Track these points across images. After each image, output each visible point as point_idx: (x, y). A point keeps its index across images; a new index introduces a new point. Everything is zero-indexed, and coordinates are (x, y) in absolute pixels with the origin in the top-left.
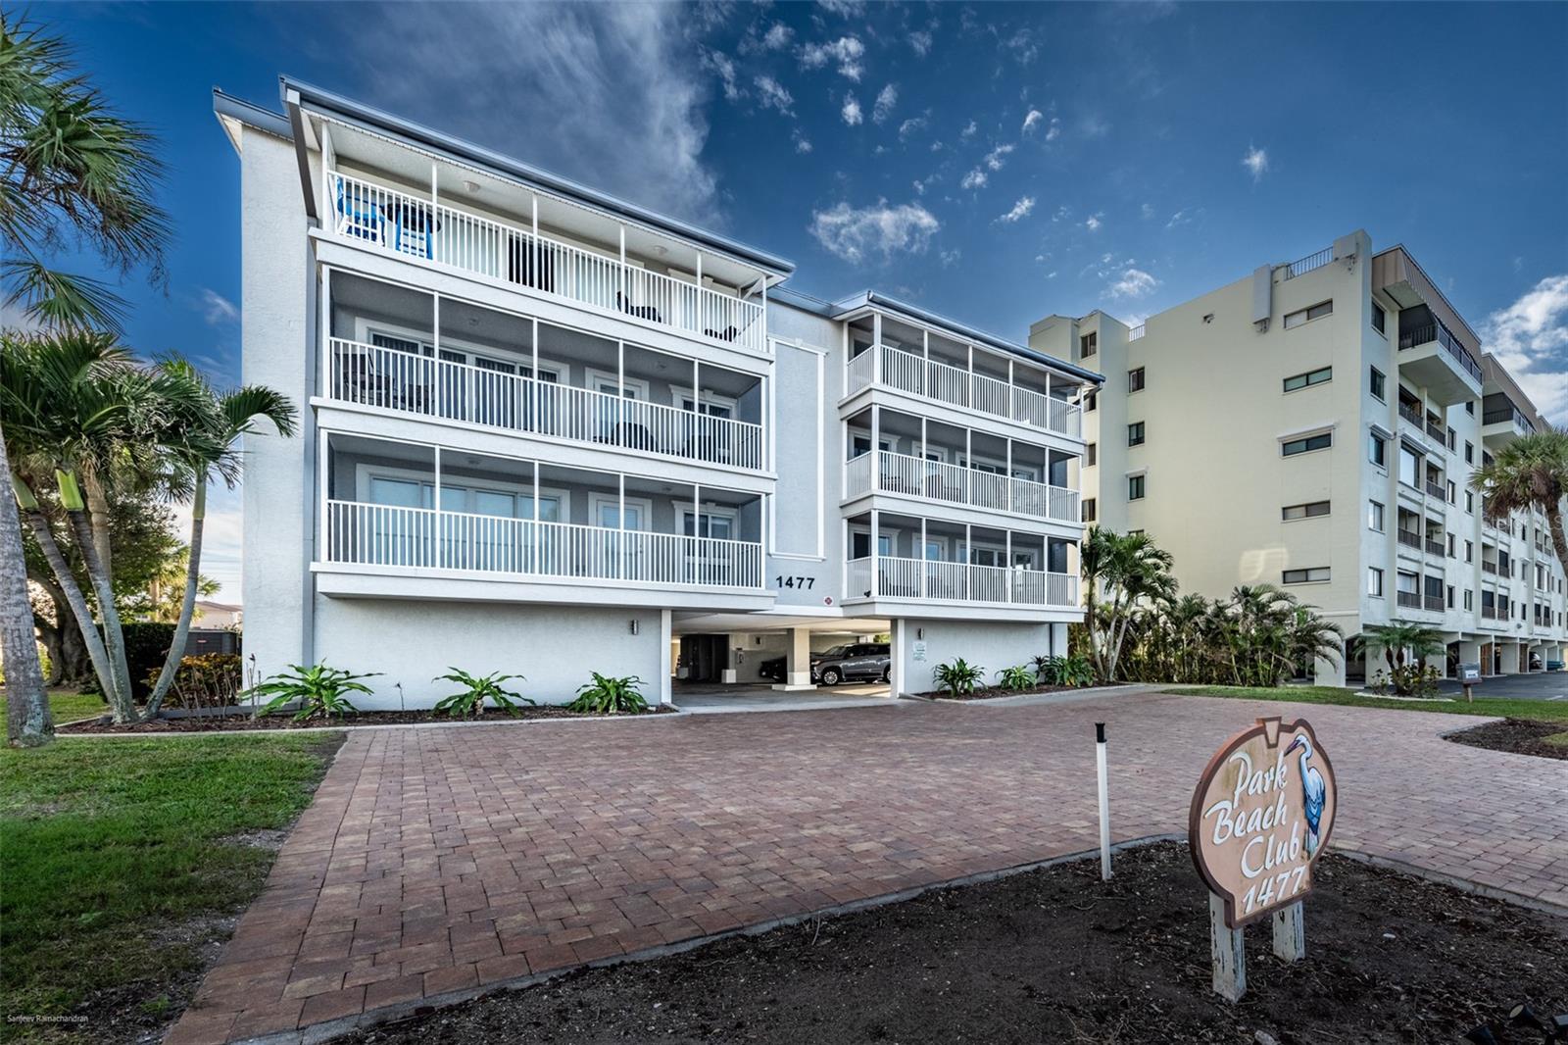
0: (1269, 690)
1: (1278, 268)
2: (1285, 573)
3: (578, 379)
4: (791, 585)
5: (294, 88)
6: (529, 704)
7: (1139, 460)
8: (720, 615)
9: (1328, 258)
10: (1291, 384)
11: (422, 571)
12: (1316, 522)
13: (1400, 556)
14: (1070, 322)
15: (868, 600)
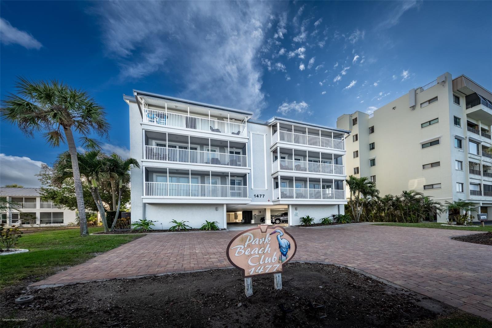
0: (416, 224)
1: (417, 89)
2: (424, 186)
3: (202, 149)
4: (258, 197)
5: (136, 92)
6: (190, 228)
7: (373, 154)
8: (240, 205)
9: (435, 83)
10: (424, 125)
11: (165, 197)
12: (435, 169)
13: (470, 178)
14: (349, 115)
15: (278, 200)
